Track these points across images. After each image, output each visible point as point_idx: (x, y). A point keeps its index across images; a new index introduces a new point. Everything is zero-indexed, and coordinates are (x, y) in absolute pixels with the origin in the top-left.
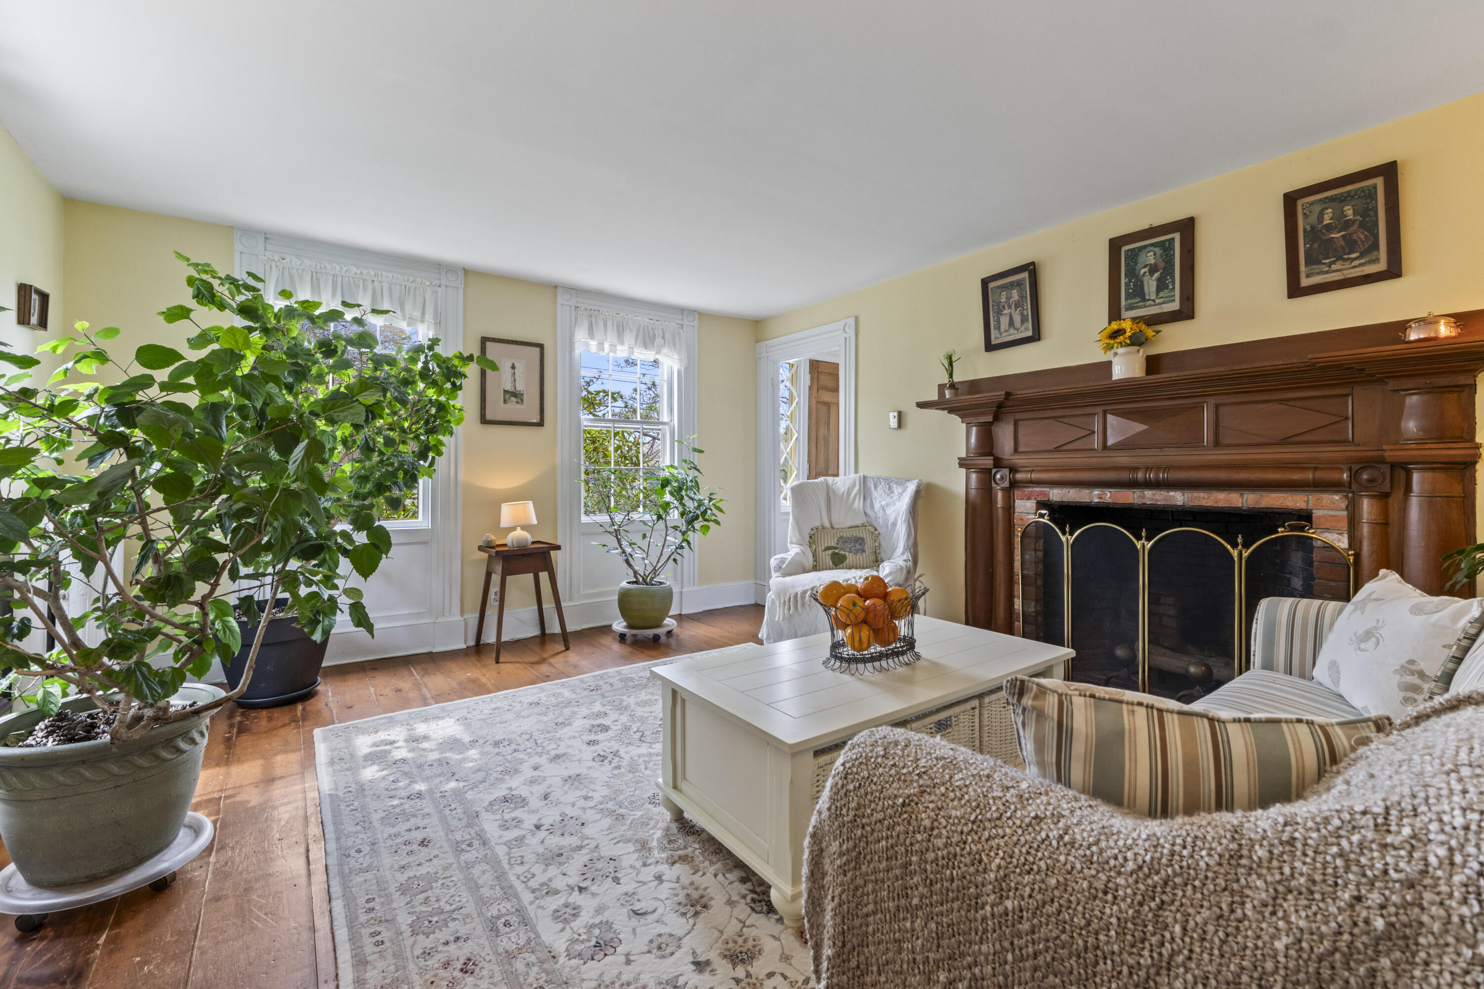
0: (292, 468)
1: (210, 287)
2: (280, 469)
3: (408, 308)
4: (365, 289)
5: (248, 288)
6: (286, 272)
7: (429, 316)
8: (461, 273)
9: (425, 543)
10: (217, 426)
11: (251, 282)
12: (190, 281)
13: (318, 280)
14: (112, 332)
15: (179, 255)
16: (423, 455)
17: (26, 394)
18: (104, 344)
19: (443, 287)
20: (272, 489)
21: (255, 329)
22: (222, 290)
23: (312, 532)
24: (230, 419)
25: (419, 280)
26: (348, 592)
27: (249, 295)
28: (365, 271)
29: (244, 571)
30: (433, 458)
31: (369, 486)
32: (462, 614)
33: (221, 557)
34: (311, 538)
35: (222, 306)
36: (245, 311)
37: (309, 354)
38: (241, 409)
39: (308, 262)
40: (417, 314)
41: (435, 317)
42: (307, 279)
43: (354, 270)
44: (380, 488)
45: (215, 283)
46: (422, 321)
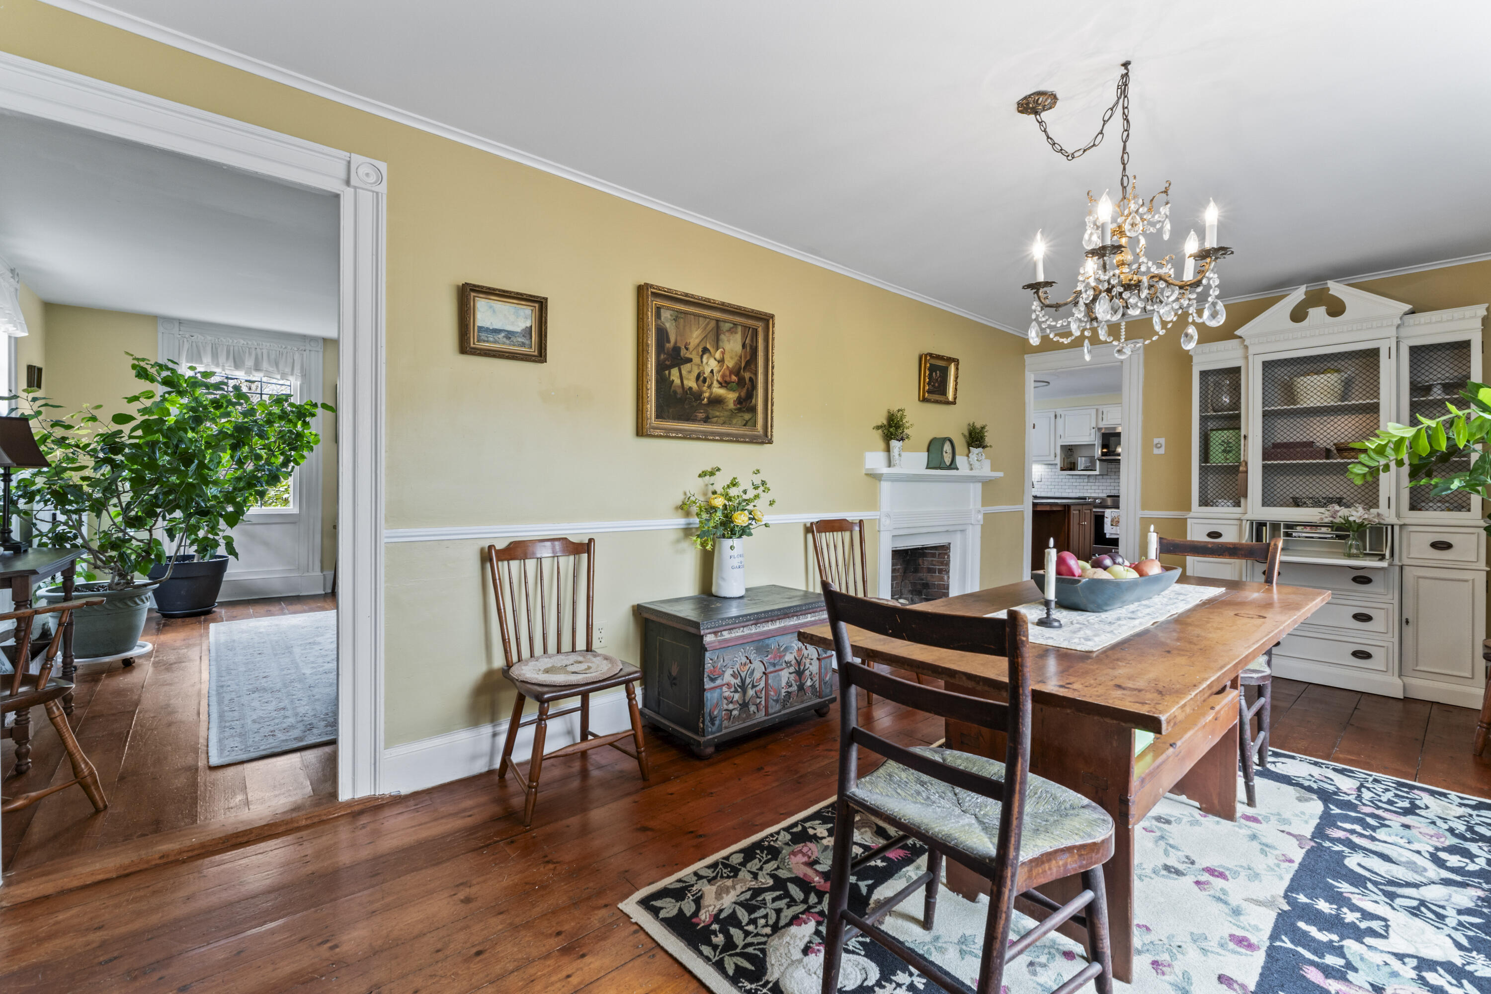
0: (190, 473)
1: (145, 370)
2: (185, 474)
3: (281, 366)
4: (250, 354)
5: (168, 369)
6: (194, 344)
7: (297, 370)
8: (321, 343)
9: (294, 523)
10: (154, 453)
11: (170, 365)
12: (134, 367)
13: (216, 349)
14: (98, 407)
15: (127, 353)
16: (285, 464)
17: (64, 439)
18: (95, 413)
19: (308, 352)
20: (182, 483)
21: (172, 392)
22: (153, 371)
23: (203, 504)
24: (160, 448)
25: (289, 347)
26: (224, 538)
27: (169, 373)
28: (250, 343)
29: (168, 517)
30: (293, 467)
31: (241, 484)
32: (322, 571)
33: (159, 510)
34: (202, 507)
35: (152, 380)
36: (166, 382)
37: (205, 407)
38: (164, 443)
39: (209, 338)
40: (288, 370)
41: (302, 372)
42: (209, 349)
43: (242, 342)
44: (250, 485)
45: (148, 367)
46: (292, 374)
